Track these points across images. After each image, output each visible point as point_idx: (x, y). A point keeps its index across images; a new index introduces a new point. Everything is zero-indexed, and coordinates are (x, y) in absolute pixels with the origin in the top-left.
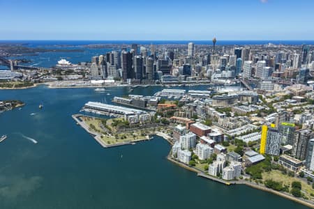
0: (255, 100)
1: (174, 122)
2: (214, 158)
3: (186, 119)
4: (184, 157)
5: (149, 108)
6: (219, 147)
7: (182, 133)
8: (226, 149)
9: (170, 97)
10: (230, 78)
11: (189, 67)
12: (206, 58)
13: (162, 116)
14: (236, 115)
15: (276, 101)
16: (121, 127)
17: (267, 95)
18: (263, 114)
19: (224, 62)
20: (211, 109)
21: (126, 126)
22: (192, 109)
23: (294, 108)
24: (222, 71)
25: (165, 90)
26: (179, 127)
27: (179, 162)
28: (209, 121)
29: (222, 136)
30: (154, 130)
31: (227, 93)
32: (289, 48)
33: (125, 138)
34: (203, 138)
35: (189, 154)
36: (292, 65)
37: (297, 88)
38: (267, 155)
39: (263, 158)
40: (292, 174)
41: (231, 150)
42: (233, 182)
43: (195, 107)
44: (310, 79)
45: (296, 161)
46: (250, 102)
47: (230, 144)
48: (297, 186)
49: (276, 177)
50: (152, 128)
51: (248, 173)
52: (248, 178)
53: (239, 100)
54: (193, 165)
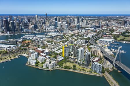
0: (62, 37)
1: (29, 49)
2: (46, 61)
3: (35, 47)
4: (33, 63)
5: (18, 44)
6: (47, 57)
7: (32, 53)
8: (50, 57)
9: (28, 38)
10: (53, 29)
11: (37, 25)
12: (43, 21)
13: (24, 47)
14: (55, 43)
15: (69, 37)
16: (4, 54)
17: (66, 35)
18: (64, 42)
19: (51, 23)
20: (45, 42)
21: (6, 53)
22: (37, 42)
23: (75, 39)
24: (50, 26)
25: (26, 36)
26: (31, 51)
27: (31, 65)
28: (44, 47)
29: (49, 52)
30: (20, 53)
31: (52, 35)
32: (75, 17)
33: (6, 58)
34: (41, 54)
35: (35, 61)
36: (75, 23)
37: (76, 31)
38: (65, 57)
39: (64, 58)
40: (73, 63)
41: (52, 57)
42: (53, 69)
43: (38, 42)
44: (81, 28)
45: (74, 58)
46: (60, 38)
47: (52, 55)
48: (74, 66)
49: (68, 64)
50: (19, 52)
51: (58, 65)
52: (58, 66)
53: (56, 37)
54: (37, 66)
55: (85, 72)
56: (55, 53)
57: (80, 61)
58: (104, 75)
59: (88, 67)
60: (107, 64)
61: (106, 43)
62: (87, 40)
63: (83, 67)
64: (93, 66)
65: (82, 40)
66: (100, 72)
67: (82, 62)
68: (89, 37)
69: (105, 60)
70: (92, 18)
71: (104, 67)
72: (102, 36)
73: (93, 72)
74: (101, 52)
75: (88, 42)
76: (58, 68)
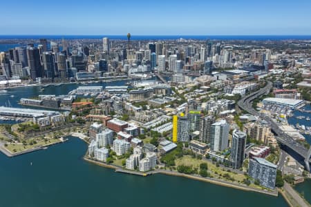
0: (169, 92)
1: (91, 120)
2: (131, 152)
3: (103, 116)
4: (101, 155)
5: (62, 108)
6: (136, 141)
7: (99, 130)
8: (142, 142)
9: (86, 95)
10: (146, 72)
11: (106, 62)
12: (122, 53)
13: (77, 116)
14: (152, 107)
15: (187, 92)
16: (31, 131)
17: (179, 87)
18: (175, 105)
19: (140, 56)
20: (128, 104)
21: (36, 130)
22: (108, 105)
23: (201, 97)
24: (138, 65)
25: (80, 88)
26: (96, 125)
27: (97, 160)
28: (127, 116)
29: (138, 129)
30: (69, 131)
31: (143, 87)
32: (198, 43)
33: (35, 143)
34: (120, 133)
35: (105, 151)
36: (200, 58)
37: (204, 78)
38: (179, 142)
39: (176, 146)
40: (200, 157)
41: (147, 142)
42: (150, 173)
43: (112, 103)
44: (215, 70)
45: (203, 145)
46: (164, 94)
47: (146, 136)
48: (204, 167)
49: (187, 161)
50: (67, 129)
51: (162, 162)
52: (163, 166)
53: (154, 93)
54: (110, 162)
55: (231, 182)
56: (153, 132)
57: (217, 153)
58: (283, 193)
59: (238, 170)
60: (289, 164)
61: (282, 108)
62: (234, 102)
63: (226, 169)
64: (251, 168)
65: (219, 102)
66: (271, 184)
67: (222, 157)
68: (238, 92)
69: (282, 152)
70: (244, 44)
71: (281, 172)
72: (271, 91)
73: (252, 184)
74: (272, 131)
75: (236, 106)
76: (161, 169)
